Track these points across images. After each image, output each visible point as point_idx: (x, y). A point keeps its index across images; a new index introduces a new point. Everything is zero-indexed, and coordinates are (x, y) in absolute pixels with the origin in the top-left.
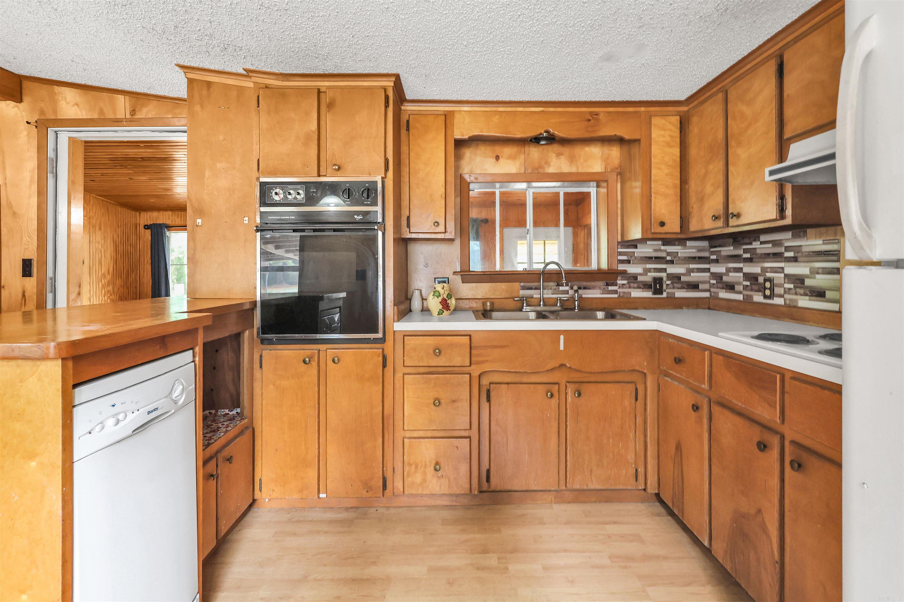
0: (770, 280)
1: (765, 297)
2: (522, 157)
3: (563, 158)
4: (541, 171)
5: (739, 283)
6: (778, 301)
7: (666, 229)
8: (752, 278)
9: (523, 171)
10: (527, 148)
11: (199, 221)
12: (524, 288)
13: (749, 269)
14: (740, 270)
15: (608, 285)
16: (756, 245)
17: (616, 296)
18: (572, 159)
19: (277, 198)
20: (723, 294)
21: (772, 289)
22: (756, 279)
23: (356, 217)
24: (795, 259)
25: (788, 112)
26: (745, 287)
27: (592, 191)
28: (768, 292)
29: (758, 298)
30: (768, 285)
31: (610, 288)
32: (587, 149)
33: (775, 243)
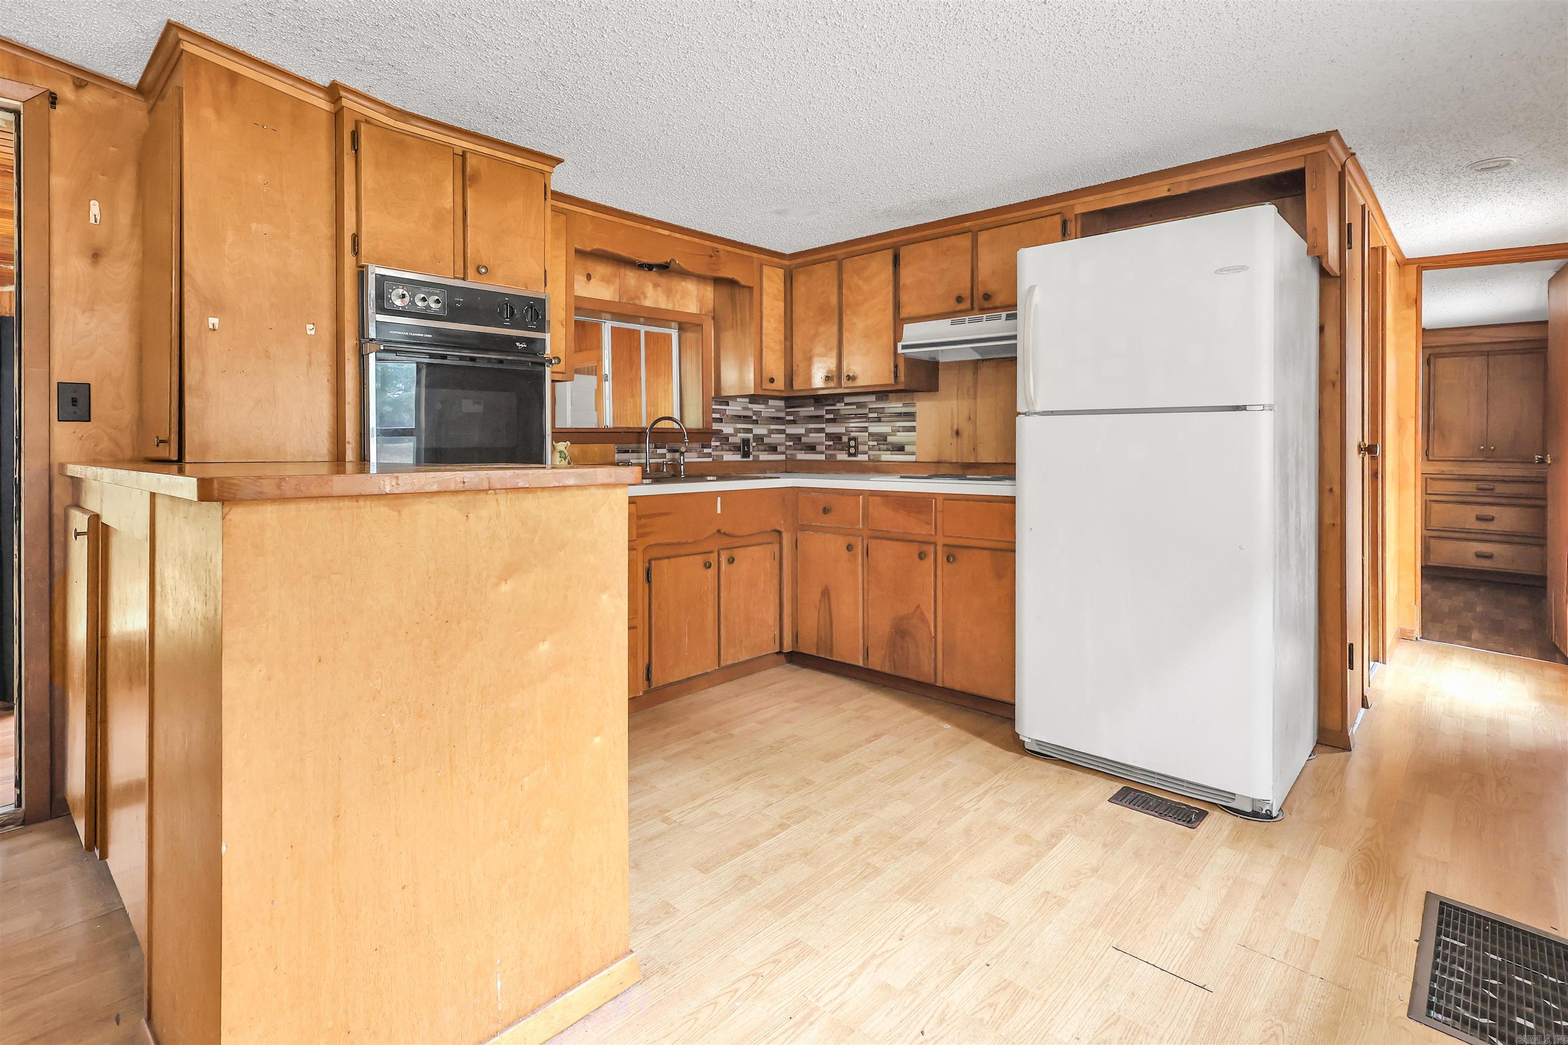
0: (855, 439)
1: (850, 455)
2: (617, 281)
3: (660, 290)
4: (636, 302)
5: (821, 444)
6: (862, 457)
7: (774, 386)
8: (836, 438)
9: (617, 300)
10: (622, 270)
11: (213, 321)
12: (619, 452)
13: (831, 429)
14: (822, 430)
15: (703, 447)
16: (840, 406)
17: (710, 460)
18: (669, 293)
19: (398, 303)
20: (802, 456)
21: (856, 447)
22: (840, 439)
23: (518, 344)
24: (879, 420)
25: (904, 298)
26: (828, 447)
27: (673, 333)
28: (852, 450)
29: (842, 456)
30: (852, 443)
31: (706, 451)
32: (684, 284)
33: (860, 405)
